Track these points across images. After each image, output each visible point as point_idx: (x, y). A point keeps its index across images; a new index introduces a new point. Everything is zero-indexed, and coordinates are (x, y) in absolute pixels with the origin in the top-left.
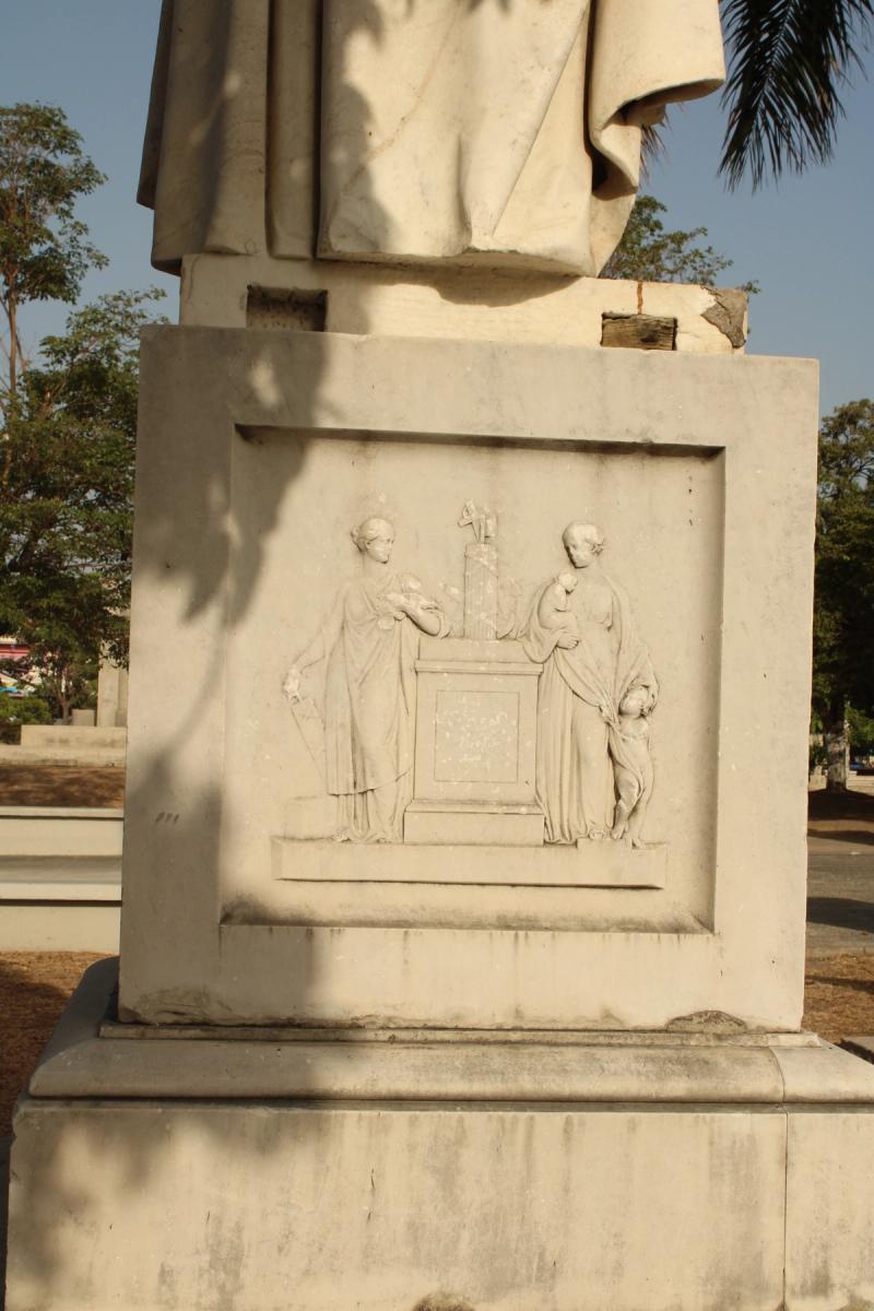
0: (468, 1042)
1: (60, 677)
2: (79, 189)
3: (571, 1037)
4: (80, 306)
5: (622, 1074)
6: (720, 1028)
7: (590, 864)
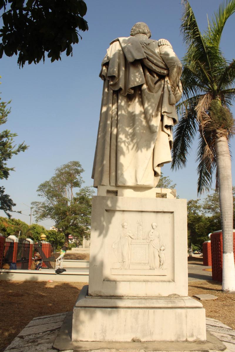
0: (139, 299)
1: (77, 241)
2: (81, 172)
3: (154, 298)
4: (81, 188)
5: (162, 304)
6: (176, 296)
7: (156, 272)
